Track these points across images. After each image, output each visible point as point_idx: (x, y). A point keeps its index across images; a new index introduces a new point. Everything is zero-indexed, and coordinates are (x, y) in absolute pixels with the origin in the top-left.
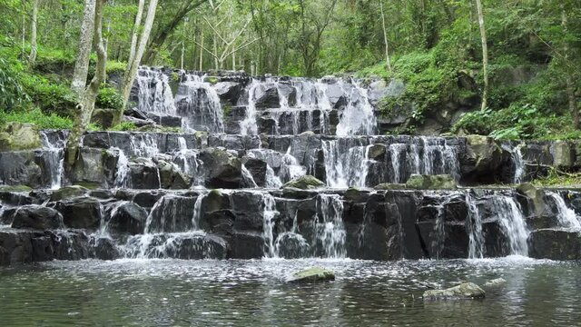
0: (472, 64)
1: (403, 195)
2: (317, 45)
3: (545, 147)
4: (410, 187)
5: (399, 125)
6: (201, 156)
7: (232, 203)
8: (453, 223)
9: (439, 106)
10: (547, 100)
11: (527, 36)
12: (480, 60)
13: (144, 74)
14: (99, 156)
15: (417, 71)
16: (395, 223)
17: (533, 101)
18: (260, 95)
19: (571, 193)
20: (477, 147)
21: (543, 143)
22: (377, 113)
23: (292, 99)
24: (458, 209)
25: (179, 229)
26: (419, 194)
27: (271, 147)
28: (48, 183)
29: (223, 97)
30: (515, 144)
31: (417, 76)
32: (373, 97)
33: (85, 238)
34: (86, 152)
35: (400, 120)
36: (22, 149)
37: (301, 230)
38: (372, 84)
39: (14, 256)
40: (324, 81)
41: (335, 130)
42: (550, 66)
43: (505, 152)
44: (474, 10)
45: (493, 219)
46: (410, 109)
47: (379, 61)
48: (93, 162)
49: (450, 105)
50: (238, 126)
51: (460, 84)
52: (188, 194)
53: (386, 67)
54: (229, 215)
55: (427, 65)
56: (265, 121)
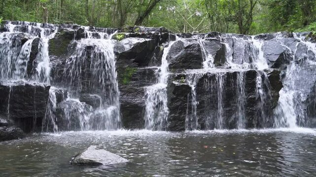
2: (250, 17)
18: (178, 53)
23: (220, 58)
40: (260, 37)
41: (278, 96)
50: (142, 93)
56: (177, 88)
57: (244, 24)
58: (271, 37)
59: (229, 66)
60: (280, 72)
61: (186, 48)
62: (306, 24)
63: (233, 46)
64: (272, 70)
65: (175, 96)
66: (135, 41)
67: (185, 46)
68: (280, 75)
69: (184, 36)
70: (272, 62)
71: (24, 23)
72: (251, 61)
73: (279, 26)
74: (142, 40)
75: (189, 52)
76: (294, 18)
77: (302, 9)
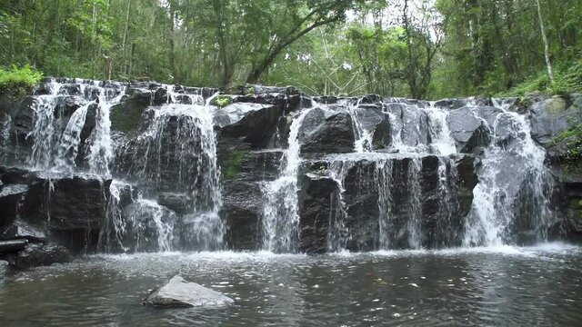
2: (427, 72)
18: (316, 128)
32: (540, 130)
38: (535, 106)
40: (443, 104)
41: (472, 197)
56: (314, 183)
57: (418, 82)
58: (459, 105)
59: (396, 149)
60: (474, 159)
61: (328, 120)
62: (510, 85)
63: (402, 117)
64: (462, 156)
65: (309, 198)
66: (246, 108)
67: (327, 116)
68: (475, 163)
69: (324, 100)
70: (462, 142)
71: (74, 82)
72: (429, 140)
73: (472, 87)
74: (258, 107)
75: (332, 126)
76: (492, 76)
77: (504, 63)
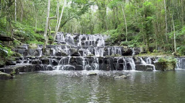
0: (124, 32)
1: (110, 58)
2: (93, 28)
3: (139, 49)
4: (112, 56)
5: (110, 44)
6: (70, 50)
7: (76, 59)
8: (120, 63)
9: (118, 40)
10: (139, 39)
11: (135, 27)
12: (126, 31)
13: (58, 33)
14: (49, 50)
15: (113, 33)
16: (109, 63)
17: (136, 39)
18: (82, 38)
19: (144, 58)
20: (125, 49)
21: (138, 48)
22: (105, 42)
24: (121, 61)
25: (66, 65)
26: (114, 58)
27: (84, 48)
28: (39, 55)
29: (74, 38)
30: (133, 48)
31: (113, 34)
32: (104, 38)
33: (46, 66)
34: (47, 49)
35: (110, 43)
36: (33, 48)
37: (90, 65)
39: (32, 70)
40: (95, 35)
42: (140, 32)
43: (131, 49)
44: (124, 22)
45: (128, 63)
46: (112, 41)
47: (106, 31)
48: (48, 51)
49: (120, 40)
50: (77, 44)
51: (122, 36)
52: (67, 58)
53: (107, 33)
54: (76, 62)
55: (115, 32)
56: (83, 43)
